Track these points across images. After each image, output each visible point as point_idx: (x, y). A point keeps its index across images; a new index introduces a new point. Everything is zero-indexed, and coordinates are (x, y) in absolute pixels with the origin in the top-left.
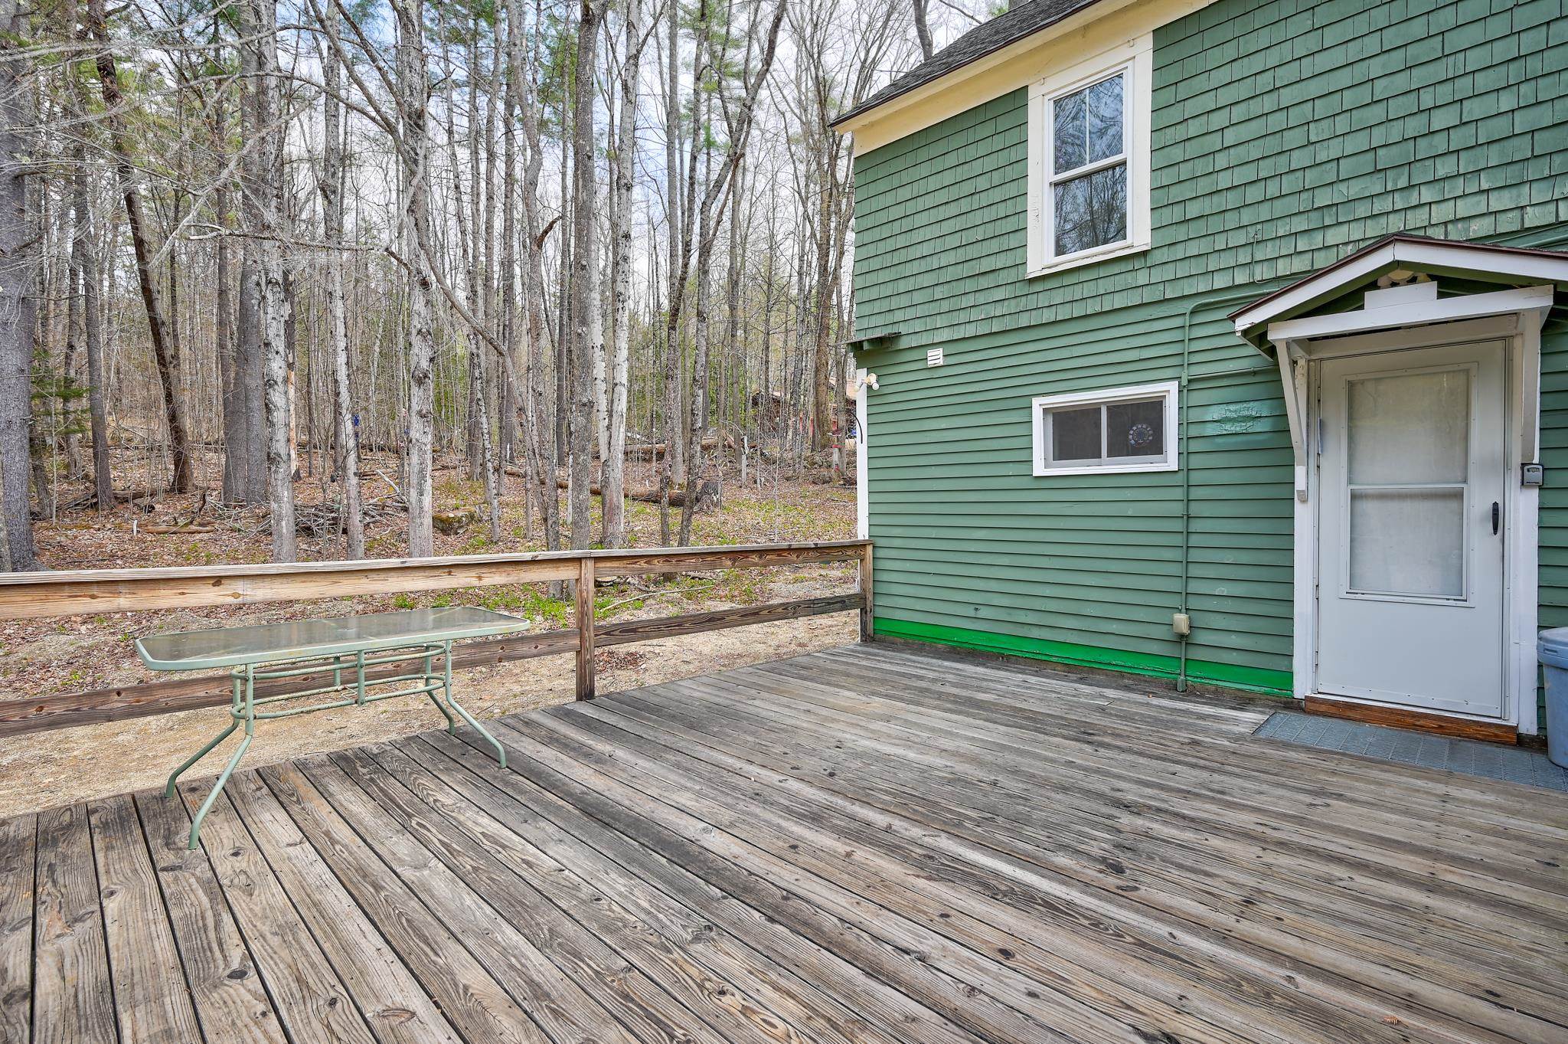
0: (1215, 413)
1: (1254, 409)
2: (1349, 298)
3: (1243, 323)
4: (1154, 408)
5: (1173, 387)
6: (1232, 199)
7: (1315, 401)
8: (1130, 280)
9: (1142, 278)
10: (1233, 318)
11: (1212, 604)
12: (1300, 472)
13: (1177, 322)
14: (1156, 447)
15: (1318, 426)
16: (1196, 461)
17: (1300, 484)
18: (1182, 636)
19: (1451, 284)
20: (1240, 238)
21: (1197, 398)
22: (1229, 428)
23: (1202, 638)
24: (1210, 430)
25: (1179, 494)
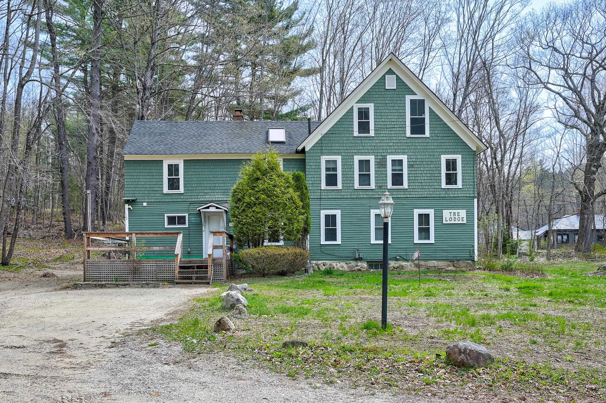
0: (193, 219)
1: (198, 219)
2: (208, 208)
3: (198, 209)
4: (184, 217)
5: (187, 214)
6: (194, 188)
7: (205, 219)
8: (181, 197)
9: (182, 197)
10: (197, 208)
11: (193, 247)
12: (203, 227)
13: (187, 205)
14: (184, 223)
15: (205, 221)
16: (190, 226)
17: (203, 229)
18: (189, 252)
19: (217, 208)
20: (195, 194)
21: (190, 216)
22: (195, 221)
23: (192, 252)
24: (192, 221)
25: (188, 231)
